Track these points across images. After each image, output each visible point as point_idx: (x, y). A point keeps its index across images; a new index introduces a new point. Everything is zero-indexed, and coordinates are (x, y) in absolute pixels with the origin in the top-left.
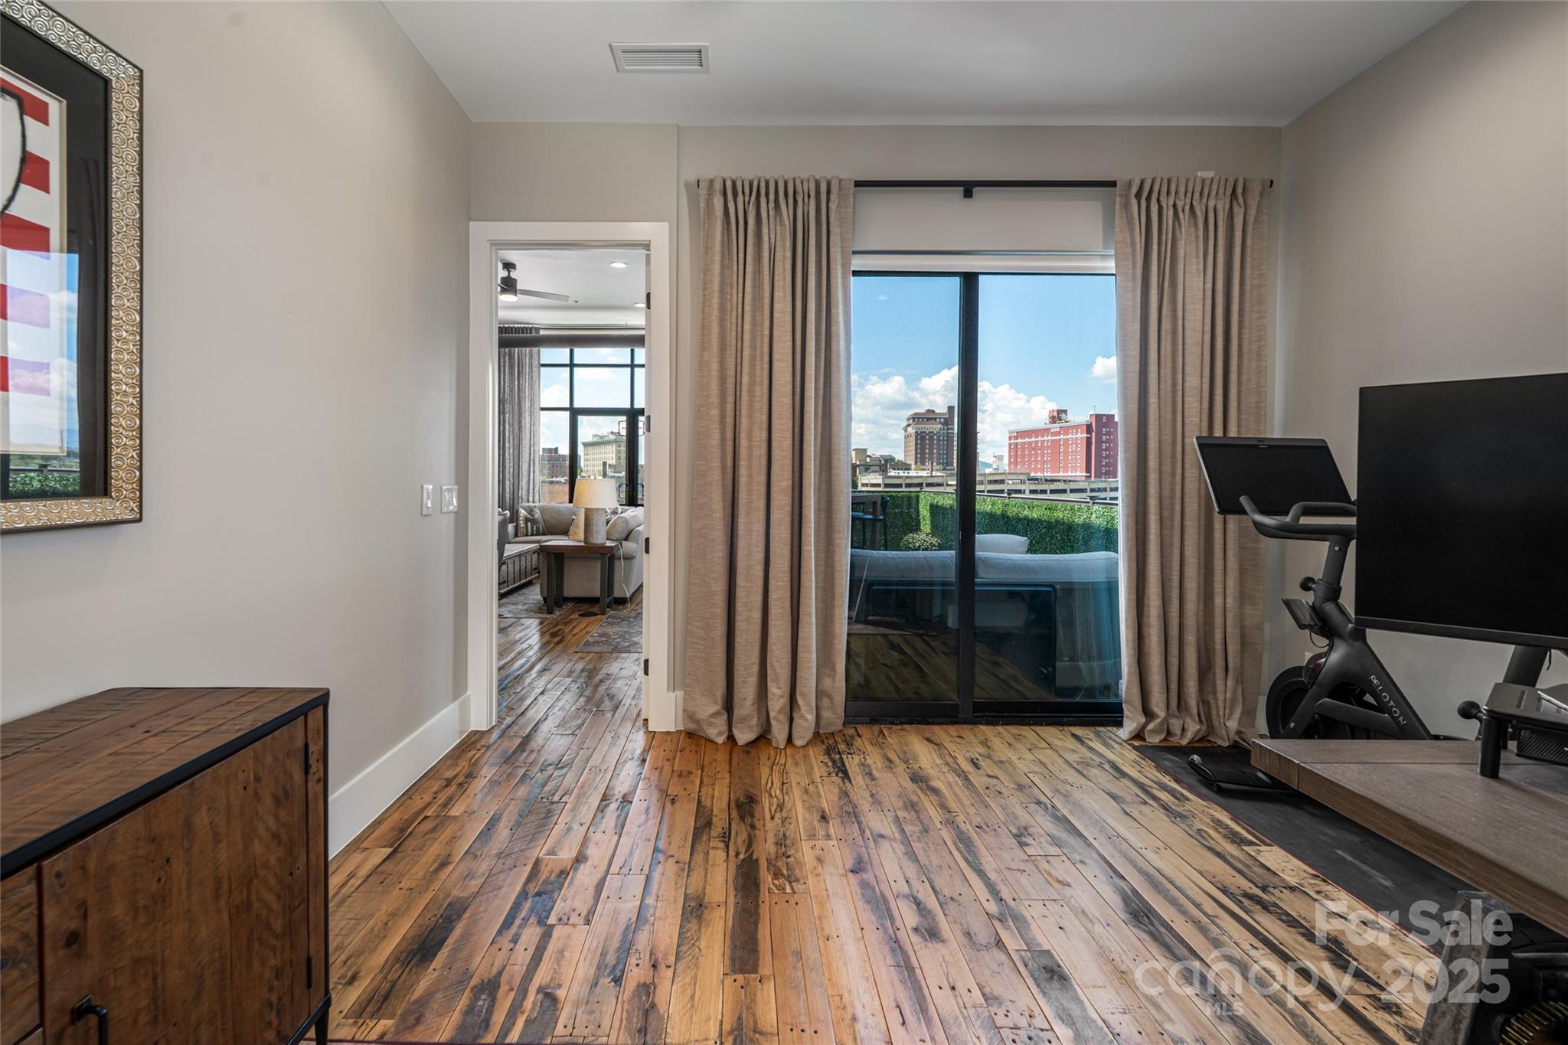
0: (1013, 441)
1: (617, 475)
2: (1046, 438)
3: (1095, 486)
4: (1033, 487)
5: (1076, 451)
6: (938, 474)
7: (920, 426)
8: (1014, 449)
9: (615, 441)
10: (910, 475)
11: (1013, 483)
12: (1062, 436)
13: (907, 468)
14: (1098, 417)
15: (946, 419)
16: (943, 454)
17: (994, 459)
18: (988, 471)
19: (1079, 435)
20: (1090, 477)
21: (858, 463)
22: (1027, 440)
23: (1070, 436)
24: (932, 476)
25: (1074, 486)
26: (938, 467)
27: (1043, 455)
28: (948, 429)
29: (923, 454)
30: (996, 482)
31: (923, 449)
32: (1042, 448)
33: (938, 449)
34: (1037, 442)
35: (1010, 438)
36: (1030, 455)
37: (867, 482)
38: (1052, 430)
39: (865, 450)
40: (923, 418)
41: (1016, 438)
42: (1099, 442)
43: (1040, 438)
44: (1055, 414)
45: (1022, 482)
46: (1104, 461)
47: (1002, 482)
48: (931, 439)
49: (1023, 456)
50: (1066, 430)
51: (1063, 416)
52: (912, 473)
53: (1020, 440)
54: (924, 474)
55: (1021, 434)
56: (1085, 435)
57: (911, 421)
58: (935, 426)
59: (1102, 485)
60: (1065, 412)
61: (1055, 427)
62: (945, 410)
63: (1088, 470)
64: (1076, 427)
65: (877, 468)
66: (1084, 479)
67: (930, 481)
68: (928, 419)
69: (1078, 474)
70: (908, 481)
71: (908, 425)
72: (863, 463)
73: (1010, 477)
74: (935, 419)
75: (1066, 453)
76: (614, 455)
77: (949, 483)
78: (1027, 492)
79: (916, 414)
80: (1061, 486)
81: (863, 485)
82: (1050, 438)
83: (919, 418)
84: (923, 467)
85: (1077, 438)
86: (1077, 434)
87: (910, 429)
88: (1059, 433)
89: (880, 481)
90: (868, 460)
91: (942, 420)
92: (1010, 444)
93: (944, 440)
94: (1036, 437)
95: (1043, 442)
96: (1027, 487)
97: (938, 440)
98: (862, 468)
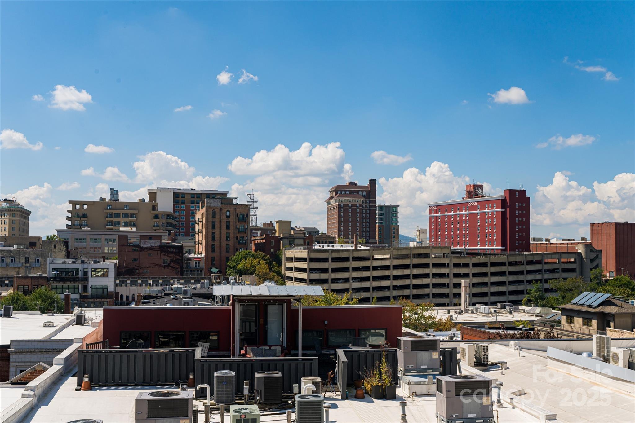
0: (433, 215)
1: (7, 248)
2: (464, 212)
3: (513, 259)
4: (457, 261)
5: (492, 225)
6: (363, 247)
7: (343, 199)
8: (434, 222)
9: (9, 210)
10: (335, 248)
11: (436, 257)
12: (479, 211)
13: (331, 241)
14: (512, 192)
15: (368, 192)
16: (366, 227)
17: (418, 233)
18: (412, 244)
19: (495, 209)
20: (505, 250)
21: (282, 236)
22: (446, 214)
23: (487, 210)
24: (356, 250)
25: (494, 259)
26: (360, 241)
27: (461, 228)
28: (370, 202)
29: (346, 227)
30: (420, 256)
31: (346, 221)
32: (461, 222)
33: (361, 223)
34: (455, 216)
35: (431, 212)
36: (449, 229)
37: (292, 256)
38: (470, 205)
39: (289, 222)
40: (345, 191)
41: (436, 212)
42: (513, 216)
43: (458, 212)
44: (472, 189)
45: (445, 256)
46: (517, 234)
47: (427, 256)
48: (354, 211)
49: (443, 230)
50: (483, 204)
51: (479, 191)
52: (337, 247)
53: (439, 214)
54: (349, 247)
55: (440, 208)
56: (500, 210)
57: (334, 194)
58: (357, 199)
59: (519, 259)
60: (481, 187)
61: (473, 202)
62: (367, 184)
63: (503, 243)
64: (491, 202)
65: (301, 242)
66: (499, 252)
67: (356, 254)
68: (351, 192)
69: (495, 247)
70: (335, 255)
71: (331, 198)
72: (286, 235)
73: (435, 250)
74: (357, 192)
75: (483, 227)
76: (7, 226)
77: (376, 256)
78: (451, 265)
79: (339, 186)
80: (481, 259)
81: (289, 259)
82: (467, 212)
83: (341, 191)
84: (346, 240)
85: (493, 213)
86: (492, 208)
87: (333, 202)
88: (476, 208)
89: (305, 255)
90: (292, 232)
91: (364, 193)
92: (431, 218)
93: (366, 213)
94: (455, 211)
95: (461, 216)
96: (450, 261)
97: (361, 213)
98: (286, 241)
